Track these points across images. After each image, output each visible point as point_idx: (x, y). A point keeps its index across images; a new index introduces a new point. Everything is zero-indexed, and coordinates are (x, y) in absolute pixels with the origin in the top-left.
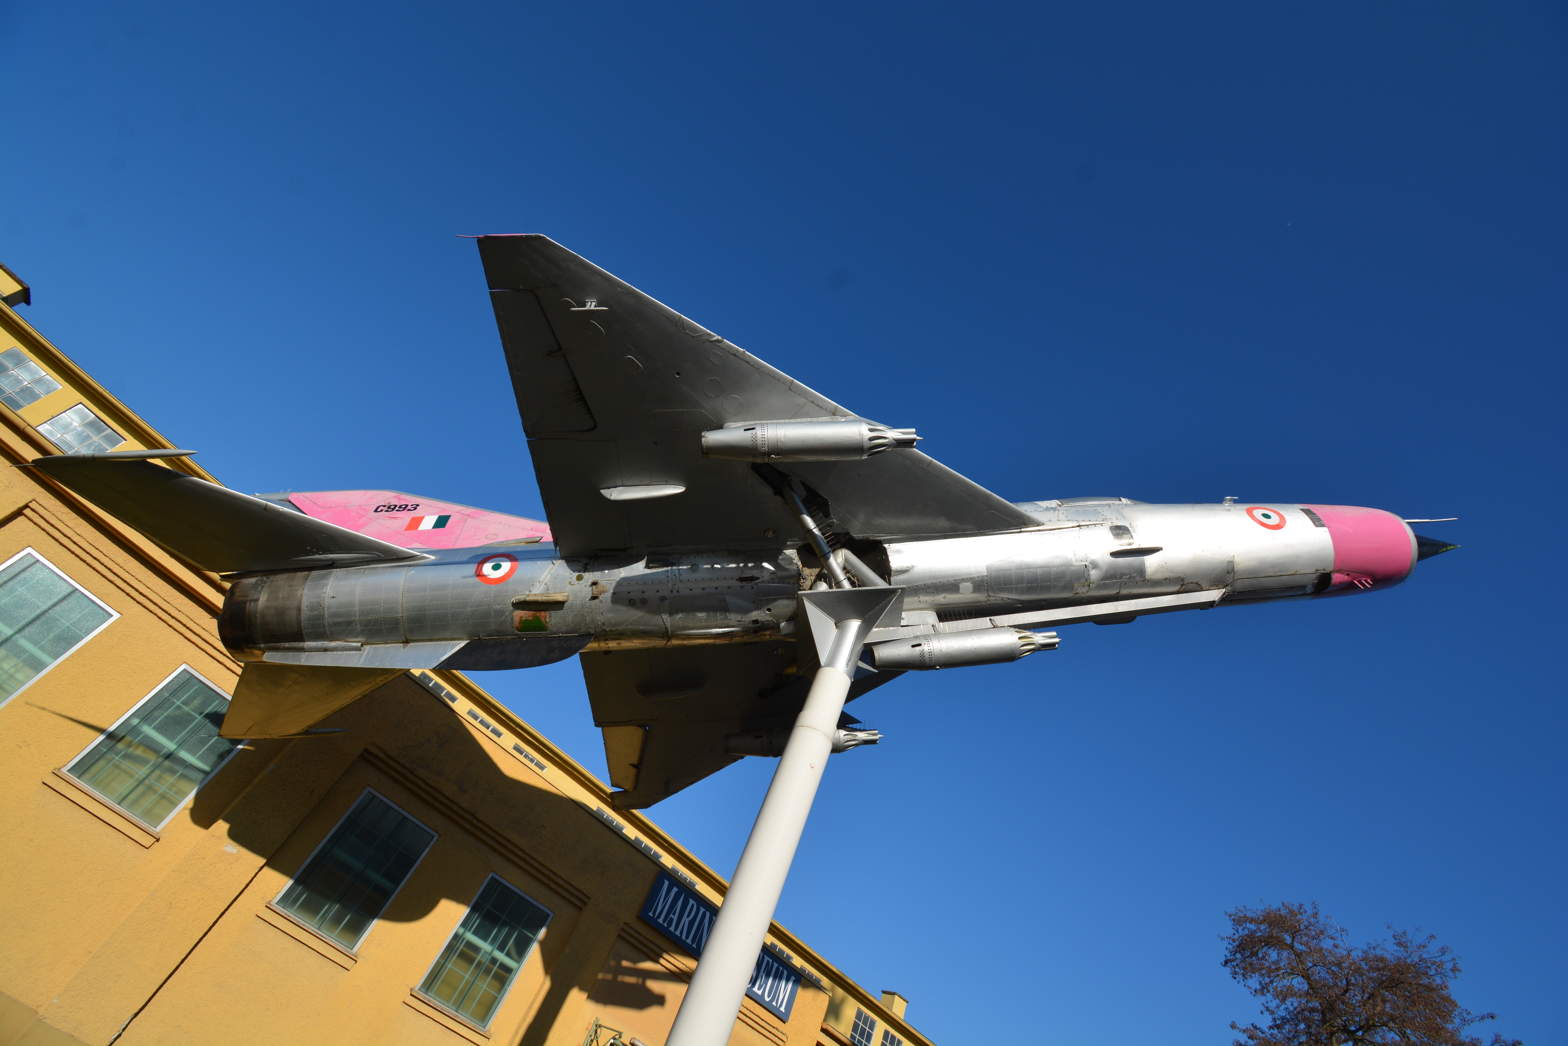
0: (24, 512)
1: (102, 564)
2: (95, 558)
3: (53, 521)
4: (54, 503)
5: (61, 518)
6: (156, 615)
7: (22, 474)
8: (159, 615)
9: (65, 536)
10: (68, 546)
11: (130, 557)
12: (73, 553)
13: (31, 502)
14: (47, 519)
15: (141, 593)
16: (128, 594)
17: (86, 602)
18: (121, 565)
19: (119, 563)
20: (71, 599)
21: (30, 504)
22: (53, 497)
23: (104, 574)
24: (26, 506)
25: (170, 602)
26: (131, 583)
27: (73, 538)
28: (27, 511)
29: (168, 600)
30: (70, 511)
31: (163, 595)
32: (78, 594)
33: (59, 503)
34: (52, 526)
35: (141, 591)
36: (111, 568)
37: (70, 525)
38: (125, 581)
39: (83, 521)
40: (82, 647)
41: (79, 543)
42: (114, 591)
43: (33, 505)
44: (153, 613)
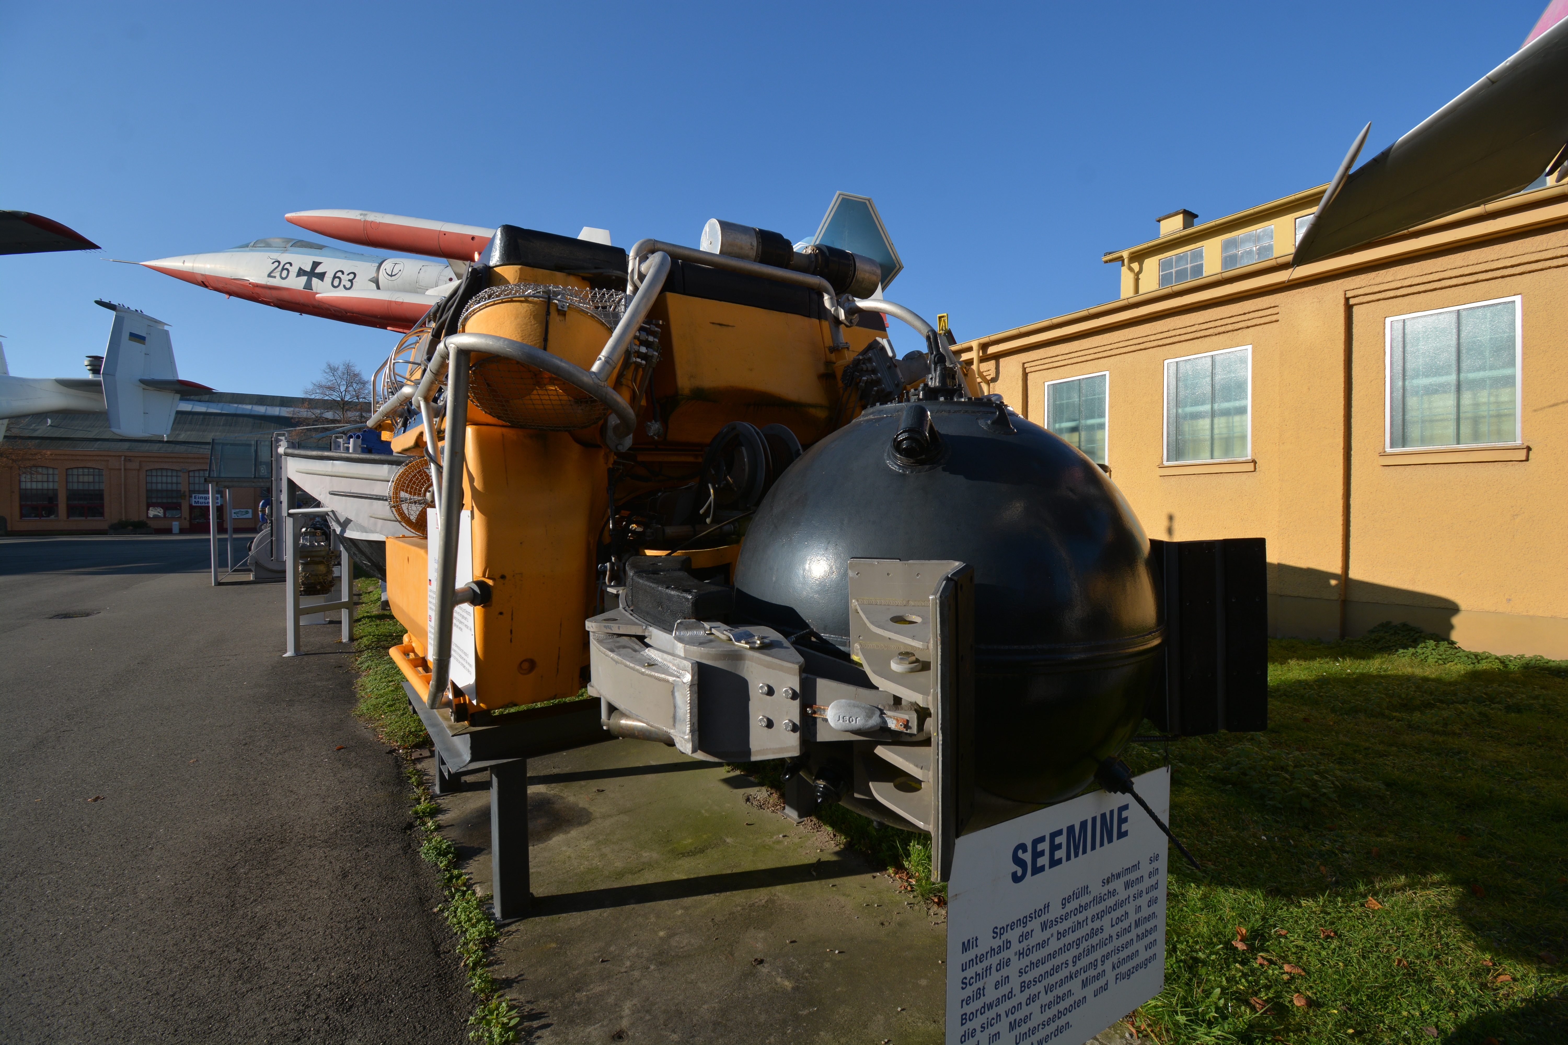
1: (1451, 278)
2: (1439, 280)
3: (1376, 289)
4: (1359, 279)
5: (1378, 282)
6: (1550, 268)
7: (1316, 286)
8: (1552, 265)
9: (1397, 289)
10: (1409, 292)
11: (1463, 254)
12: (1419, 293)
13: (1345, 294)
14: (1371, 292)
15: (1512, 266)
16: (1503, 277)
17: (1480, 312)
18: (1465, 264)
19: (1462, 265)
20: (1463, 321)
21: (1347, 296)
22: (1354, 277)
23: (1463, 282)
24: (1347, 300)
25: (1548, 248)
26: (1492, 268)
27: (1405, 285)
28: (1352, 302)
29: (1544, 248)
32: (1463, 313)
33: (1363, 276)
34: (1380, 292)
35: (1509, 265)
36: (1462, 273)
37: (1390, 280)
38: (1486, 271)
40: (1523, 342)
41: (1413, 283)
42: (1487, 286)
43: (1349, 294)
44: (1546, 269)
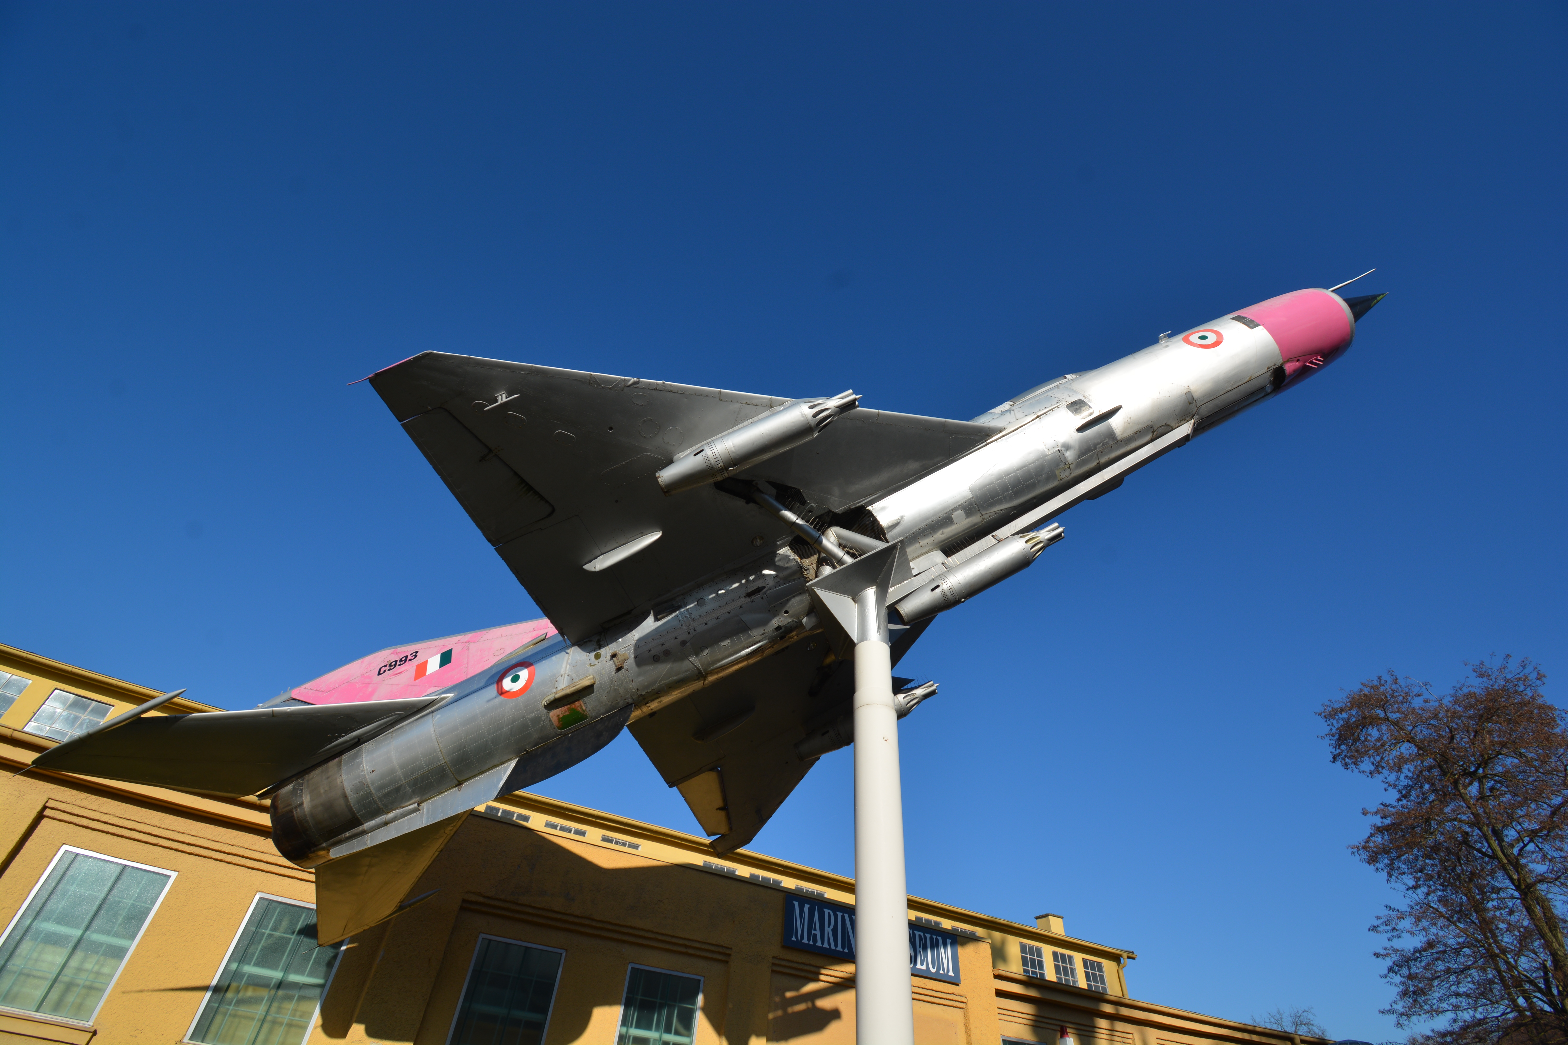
0: (45, 813)
1: (140, 832)
2: (131, 829)
3: (76, 811)
4: (69, 793)
5: (83, 806)
6: (211, 858)
7: (28, 779)
8: (214, 857)
9: (94, 820)
10: (100, 828)
11: (163, 814)
12: (108, 833)
13: (47, 802)
14: (70, 811)
15: (188, 844)
16: (176, 850)
17: (140, 873)
18: (158, 825)
19: (156, 824)
20: (124, 878)
21: (47, 805)
22: (66, 789)
23: (146, 840)
24: (45, 807)
25: (220, 841)
26: (175, 838)
27: (102, 820)
28: (47, 812)
29: (217, 840)
30: (89, 795)
31: (210, 837)
32: (129, 870)
33: (74, 792)
34: (77, 815)
35: (187, 842)
36: (150, 832)
37: (94, 808)
38: (169, 839)
39: (105, 799)
40: (154, 918)
41: (109, 822)
42: (161, 852)
43: (51, 804)
44: (208, 858)
